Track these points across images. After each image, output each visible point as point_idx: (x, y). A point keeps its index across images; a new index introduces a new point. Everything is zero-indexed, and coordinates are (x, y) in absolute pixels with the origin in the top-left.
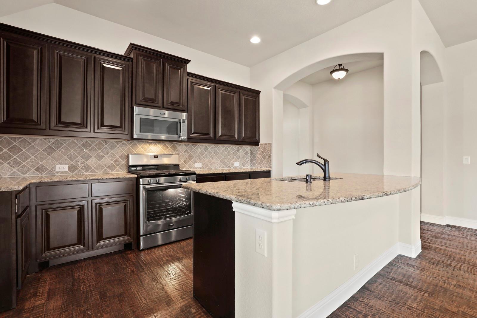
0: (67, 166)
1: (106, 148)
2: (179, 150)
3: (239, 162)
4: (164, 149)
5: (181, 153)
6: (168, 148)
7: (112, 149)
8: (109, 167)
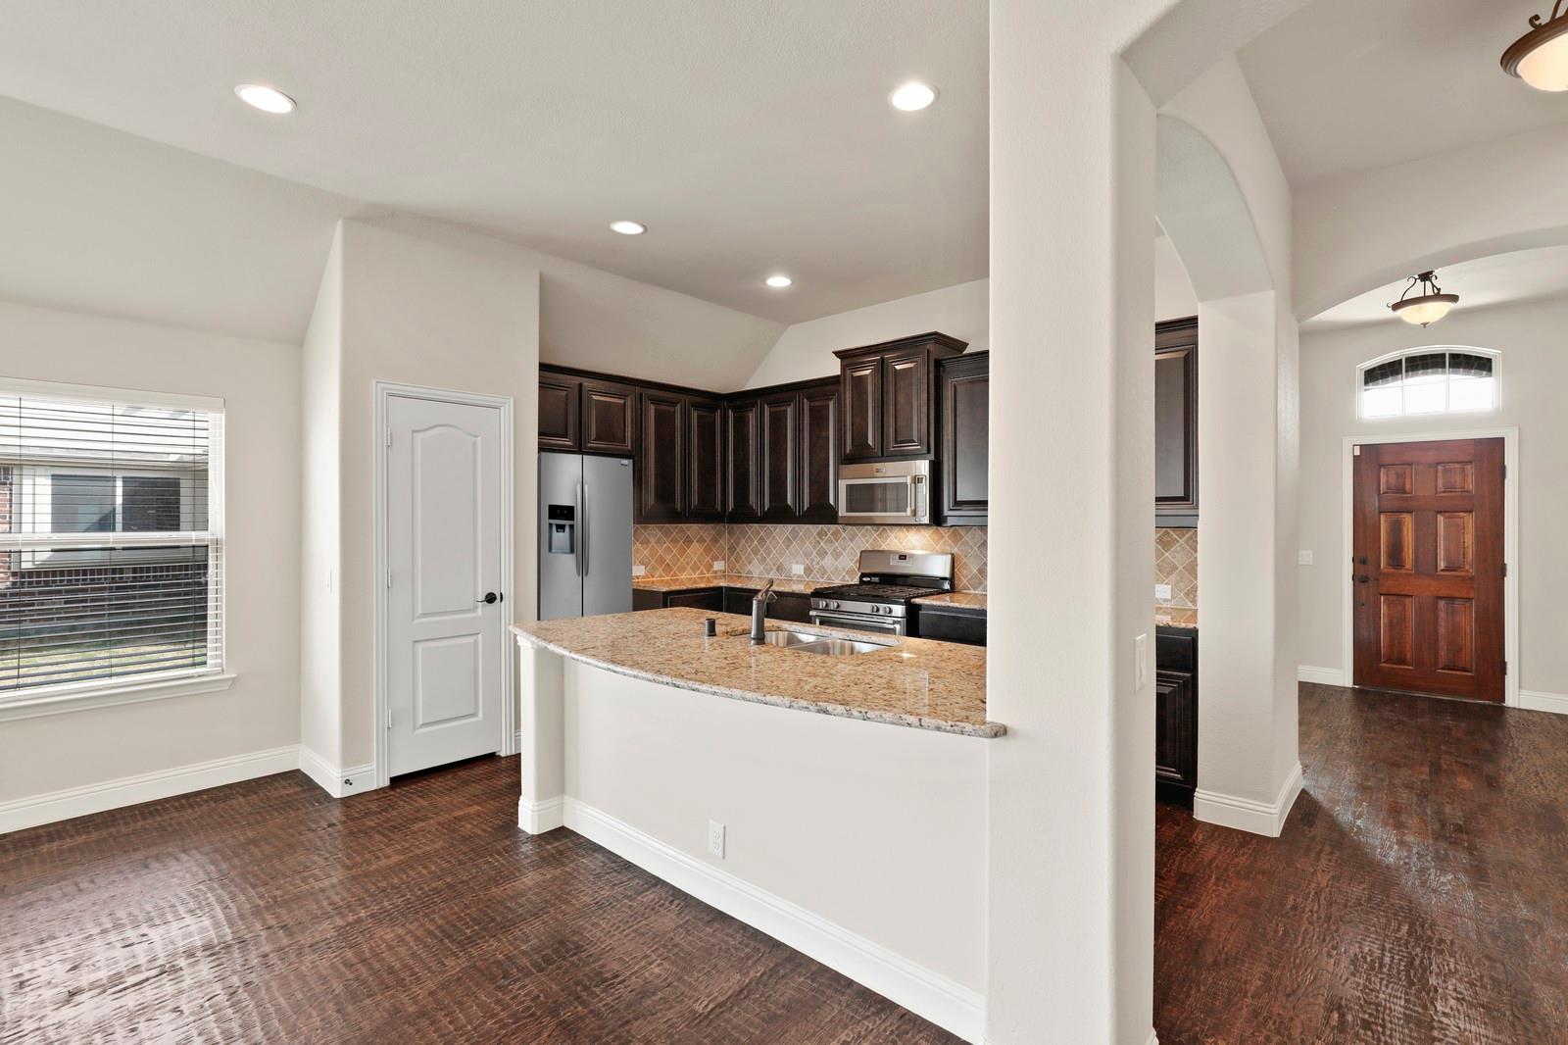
0: (802, 567)
1: (844, 538)
2: (968, 543)
3: (1170, 586)
4: (933, 540)
5: (972, 549)
6: (943, 537)
7: (852, 541)
8: (847, 572)
